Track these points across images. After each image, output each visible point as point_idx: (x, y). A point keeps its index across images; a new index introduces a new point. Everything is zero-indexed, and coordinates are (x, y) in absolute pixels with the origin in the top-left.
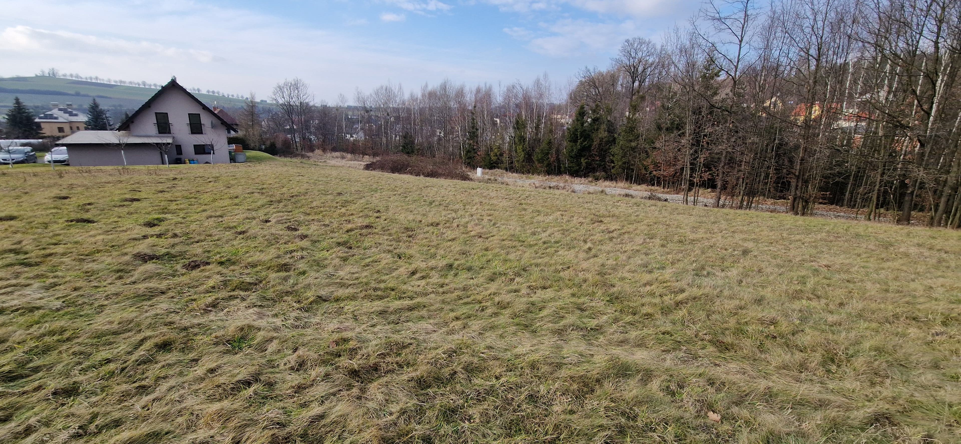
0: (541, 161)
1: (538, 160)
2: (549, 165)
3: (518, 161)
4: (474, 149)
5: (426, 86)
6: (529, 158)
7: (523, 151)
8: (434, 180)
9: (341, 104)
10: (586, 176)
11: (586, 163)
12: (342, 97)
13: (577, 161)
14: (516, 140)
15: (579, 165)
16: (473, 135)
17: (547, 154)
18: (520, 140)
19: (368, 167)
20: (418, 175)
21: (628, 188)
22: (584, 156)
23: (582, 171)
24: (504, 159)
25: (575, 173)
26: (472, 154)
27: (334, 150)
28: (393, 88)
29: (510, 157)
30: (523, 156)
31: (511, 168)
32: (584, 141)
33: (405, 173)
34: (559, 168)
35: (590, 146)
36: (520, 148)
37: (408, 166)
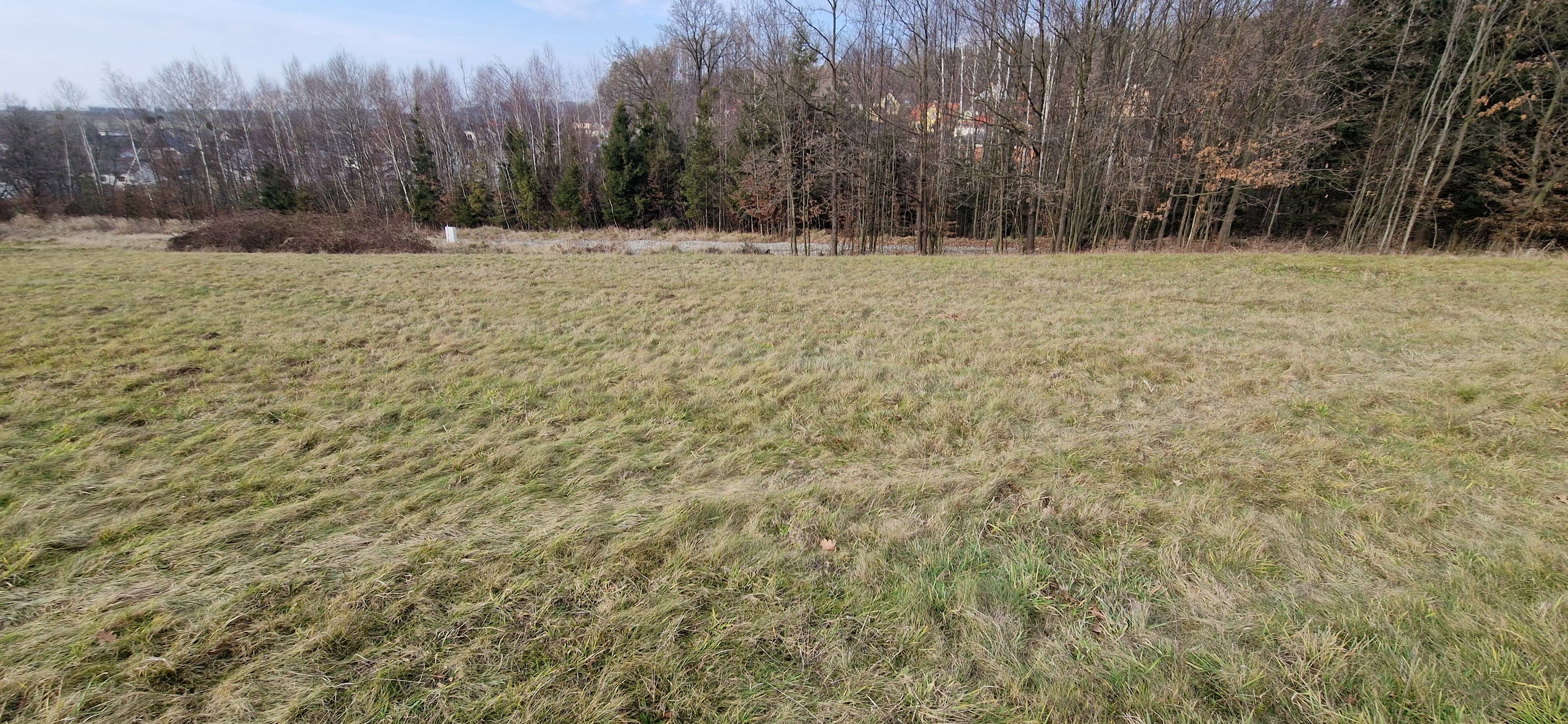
0: (566, 205)
1: (561, 205)
2: (581, 212)
3: (524, 209)
4: (432, 192)
5: (296, 64)
6: (543, 201)
7: (530, 189)
8: (352, 259)
9: (65, 104)
10: (646, 225)
11: (644, 203)
12: (69, 89)
13: (629, 201)
14: (514, 170)
15: (633, 207)
16: (425, 164)
17: (575, 192)
18: (520, 171)
19: (178, 244)
20: (312, 249)
21: (715, 239)
22: (638, 193)
23: (639, 217)
24: (495, 207)
25: (628, 223)
26: (429, 202)
27: (74, 210)
28: (209, 68)
29: (508, 202)
30: (530, 198)
31: (512, 222)
32: (635, 167)
33: (278, 250)
34: (600, 215)
35: (645, 175)
36: (522, 185)
37: (283, 234)
